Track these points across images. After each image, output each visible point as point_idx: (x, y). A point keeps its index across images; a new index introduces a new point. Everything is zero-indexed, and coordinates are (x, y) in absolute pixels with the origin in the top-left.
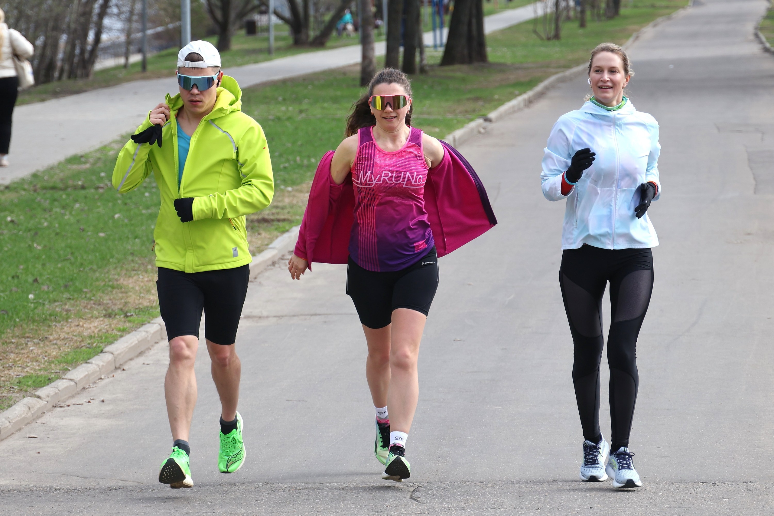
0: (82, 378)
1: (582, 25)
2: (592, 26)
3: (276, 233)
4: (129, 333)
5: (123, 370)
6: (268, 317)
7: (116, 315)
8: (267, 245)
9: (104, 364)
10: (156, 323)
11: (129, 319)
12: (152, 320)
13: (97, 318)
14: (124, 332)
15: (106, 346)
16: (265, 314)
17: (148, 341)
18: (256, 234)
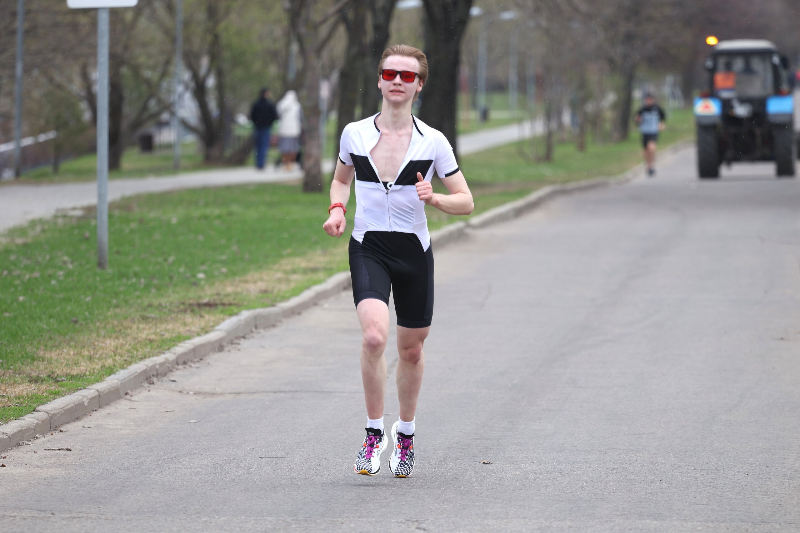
0: (16, 433)
1: (582, 147)
2: (593, 148)
3: (222, 316)
4: (63, 396)
5: (61, 431)
6: (222, 394)
7: (43, 381)
8: (213, 327)
9: (39, 422)
10: (93, 389)
11: (59, 383)
12: (88, 386)
13: (20, 384)
14: (57, 395)
15: (39, 405)
16: (219, 390)
17: (86, 407)
18: (198, 316)
